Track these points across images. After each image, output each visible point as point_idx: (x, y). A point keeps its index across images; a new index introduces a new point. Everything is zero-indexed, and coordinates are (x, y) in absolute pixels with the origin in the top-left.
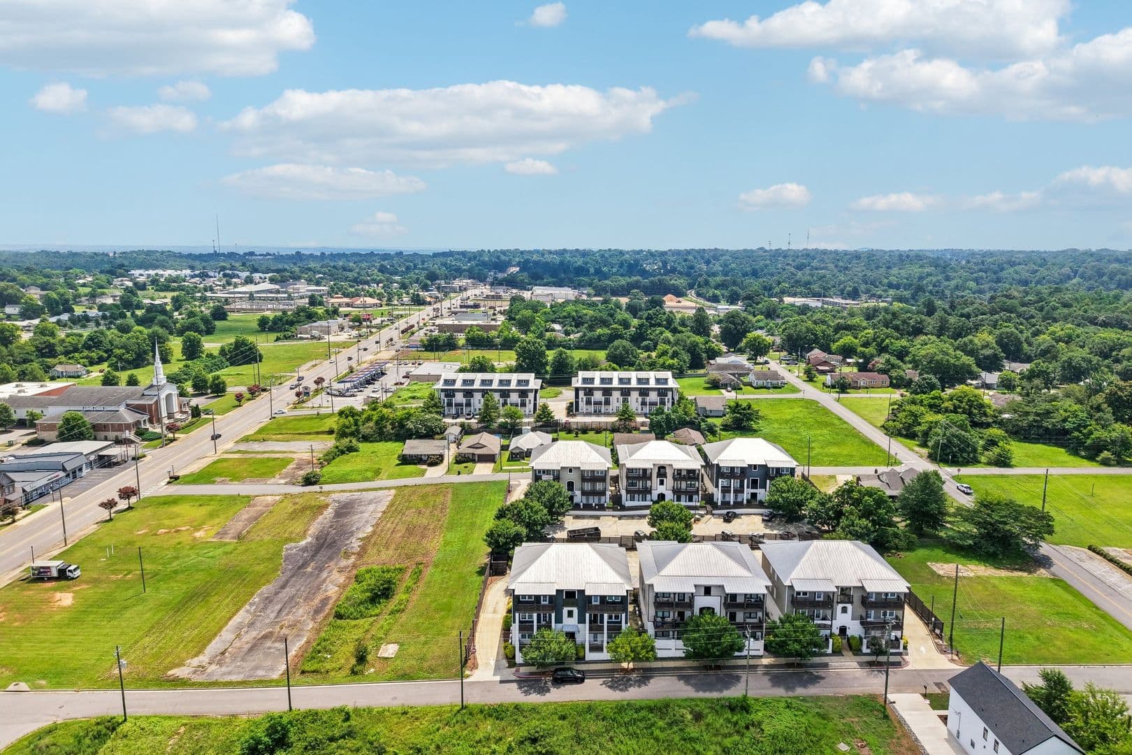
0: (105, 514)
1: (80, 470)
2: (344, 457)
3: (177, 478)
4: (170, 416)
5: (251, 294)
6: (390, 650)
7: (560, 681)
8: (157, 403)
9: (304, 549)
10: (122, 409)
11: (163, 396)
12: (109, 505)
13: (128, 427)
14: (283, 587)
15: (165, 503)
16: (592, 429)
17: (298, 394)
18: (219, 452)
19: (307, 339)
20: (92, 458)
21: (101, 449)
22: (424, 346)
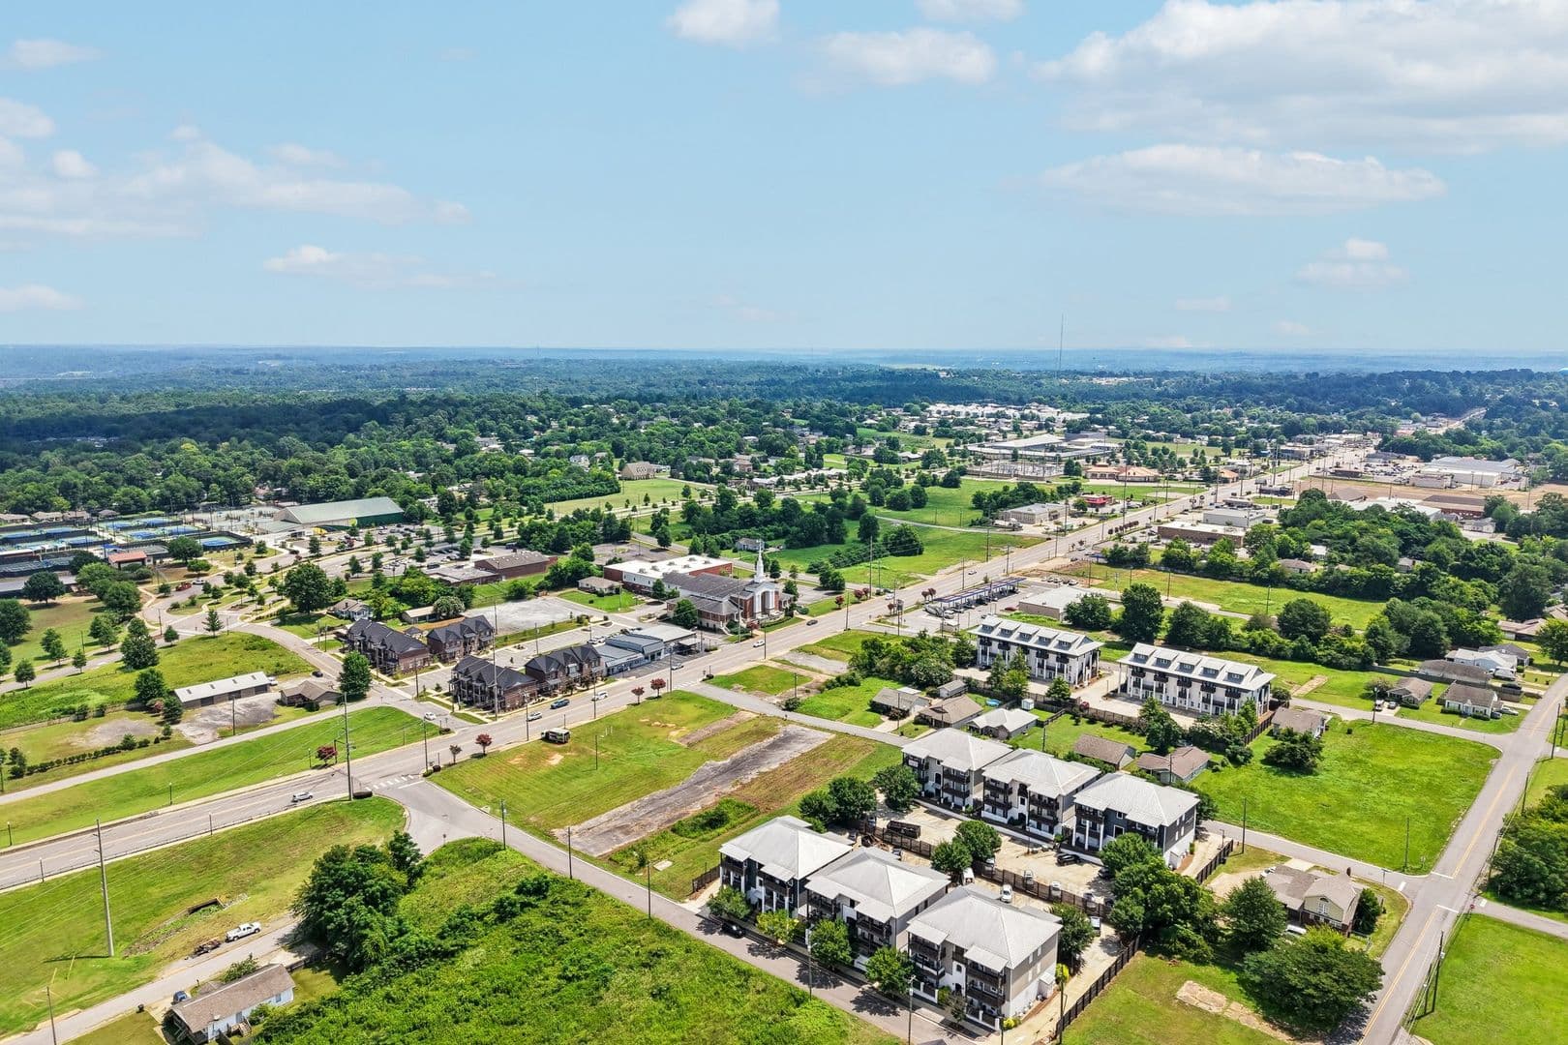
0: (634, 699)
1: (659, 654)
2: (841, 689)
3: (710, 677)
4: (765, 611)
5: (1015, 450)
6: (663, 865)
7: (727, 930)
8: (752, 599)
9: (715, 769)
10: (725, 600)
11: (758, 593)
12: (639, 692)
13: (722, 619)
14: (670, 795)
15: (683, 699)
16: (1101, 720)
17: (891, 607)
18: (768, 657)
19: (1002, 527)
20: (672, 644)
21: (682, 638)
22: (1106, 558)
